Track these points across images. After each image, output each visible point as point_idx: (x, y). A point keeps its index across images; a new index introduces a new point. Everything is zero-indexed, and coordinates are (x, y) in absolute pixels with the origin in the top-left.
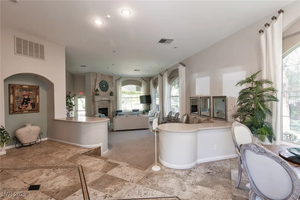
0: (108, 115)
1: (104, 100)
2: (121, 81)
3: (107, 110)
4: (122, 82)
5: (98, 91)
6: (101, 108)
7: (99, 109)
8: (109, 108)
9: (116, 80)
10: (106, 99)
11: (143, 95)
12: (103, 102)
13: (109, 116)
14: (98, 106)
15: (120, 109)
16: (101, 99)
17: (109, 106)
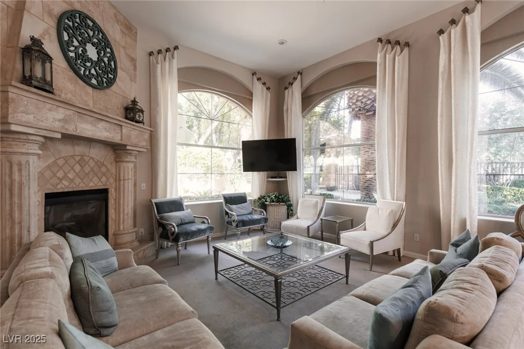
0: (111, 231)
1: (90, 141)
2: (175, 64)
3: (106, 200)
4: (179, 70)
5: (46, 58)
6: (64, 186)
7: (52, 199)
8: (118, 190)
9: (151, 54)
10: (101, 131)
11: (257, 138)
12: (80, 149)
13: (115, 235)
14: (41, 174)
15: (171, 195)
16: (71, 129)
17: (118, 179)
